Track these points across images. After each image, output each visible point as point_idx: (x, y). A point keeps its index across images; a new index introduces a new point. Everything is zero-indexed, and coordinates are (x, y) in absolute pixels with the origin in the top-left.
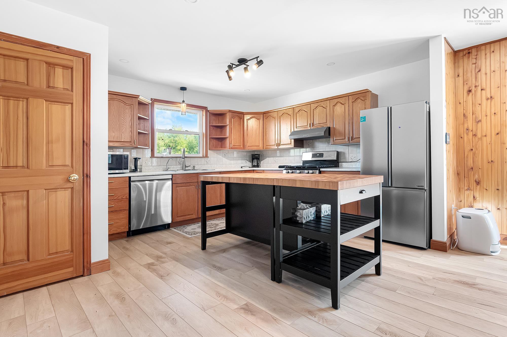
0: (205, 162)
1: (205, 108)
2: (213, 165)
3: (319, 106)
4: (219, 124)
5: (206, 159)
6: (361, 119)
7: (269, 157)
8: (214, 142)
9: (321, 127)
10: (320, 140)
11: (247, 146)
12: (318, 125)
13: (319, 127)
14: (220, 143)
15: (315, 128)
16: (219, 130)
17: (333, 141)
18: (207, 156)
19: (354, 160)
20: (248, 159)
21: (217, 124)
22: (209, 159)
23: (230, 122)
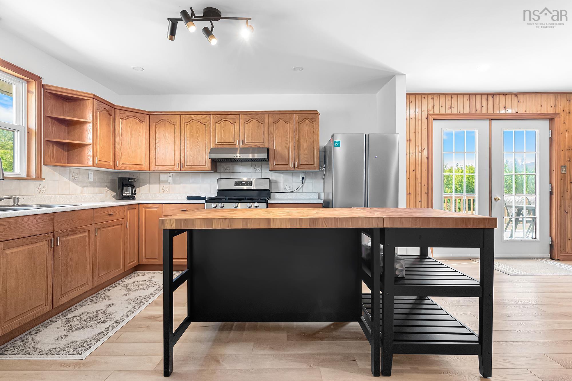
0: (36, 189)
1: (37, 79)
2: (54, 196)
3: (253, 119)
4: (63, 116)
5: (37, 183)
6: (334, 143)
7: (149, 183)
8: (55, 149)
9: (256, 147)
10: (243, 163)
11: (121, 163)
12: (251, 143)
13: (253, 146)
14: (66, 153)
15: (246, 147)
16: (64, 128)
17: (273, 166)
18: (39, 177)
19: (289, 190)
20: (109, 185)
21: (61, 116)
22: (43, 183)
23: (95, 116)
